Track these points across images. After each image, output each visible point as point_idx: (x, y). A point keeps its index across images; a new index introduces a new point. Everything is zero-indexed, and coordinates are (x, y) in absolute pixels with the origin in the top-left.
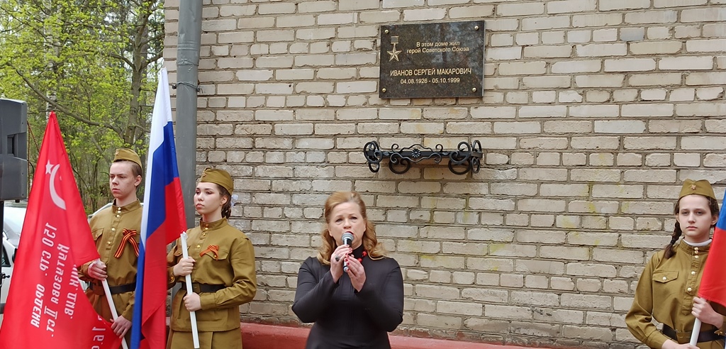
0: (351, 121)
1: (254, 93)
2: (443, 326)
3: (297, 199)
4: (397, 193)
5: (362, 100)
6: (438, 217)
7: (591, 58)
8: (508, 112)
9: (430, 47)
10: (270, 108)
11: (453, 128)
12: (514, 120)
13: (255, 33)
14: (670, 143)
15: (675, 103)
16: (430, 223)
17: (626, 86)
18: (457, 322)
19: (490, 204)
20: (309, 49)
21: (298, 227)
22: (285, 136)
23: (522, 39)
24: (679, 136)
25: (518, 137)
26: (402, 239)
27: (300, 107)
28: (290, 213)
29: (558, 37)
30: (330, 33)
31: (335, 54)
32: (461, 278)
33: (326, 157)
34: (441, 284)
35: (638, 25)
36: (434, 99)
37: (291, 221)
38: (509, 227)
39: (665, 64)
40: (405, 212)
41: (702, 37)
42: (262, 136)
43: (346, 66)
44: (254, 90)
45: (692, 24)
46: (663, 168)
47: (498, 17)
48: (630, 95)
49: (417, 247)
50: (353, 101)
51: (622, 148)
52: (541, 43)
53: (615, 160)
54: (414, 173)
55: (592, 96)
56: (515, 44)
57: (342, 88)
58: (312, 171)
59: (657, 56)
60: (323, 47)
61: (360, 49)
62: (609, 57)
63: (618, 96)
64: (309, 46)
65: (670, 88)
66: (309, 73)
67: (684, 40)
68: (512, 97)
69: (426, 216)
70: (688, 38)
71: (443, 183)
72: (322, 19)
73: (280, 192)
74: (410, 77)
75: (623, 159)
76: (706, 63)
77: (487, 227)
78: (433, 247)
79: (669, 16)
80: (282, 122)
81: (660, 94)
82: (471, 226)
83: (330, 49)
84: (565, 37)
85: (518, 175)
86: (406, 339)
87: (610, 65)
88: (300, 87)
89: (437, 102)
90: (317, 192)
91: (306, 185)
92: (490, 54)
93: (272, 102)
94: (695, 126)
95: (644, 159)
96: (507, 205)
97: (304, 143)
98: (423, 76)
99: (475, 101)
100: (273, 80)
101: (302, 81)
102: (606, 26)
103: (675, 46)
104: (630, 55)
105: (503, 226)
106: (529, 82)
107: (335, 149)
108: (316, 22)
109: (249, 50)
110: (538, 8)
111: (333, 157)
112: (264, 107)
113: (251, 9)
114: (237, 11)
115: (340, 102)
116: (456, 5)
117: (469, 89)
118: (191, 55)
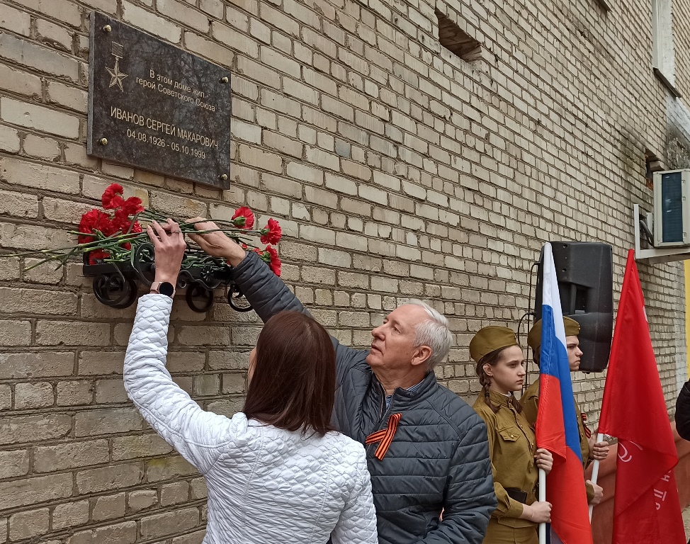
0: (29, 189)
4: (112, 345)
5: (48, 149)
7: (316, 166)
9: (168, 86)
14: (365, 283)
15: (368, 237)
17: (339, 209)
19: (230, 360)
23: (262, 117)
24: (370, 274)
26: (119, 434)
29: (291, 129)
35: (347, 140)
36: (165, 178)
39: (362, 191)
41: (381, 170)
43: (22, 66)
45: (376, 153)
47: (239, 73)
48: (342, 221)
49: (143, 446)
51: (337, 285)
52: (277, 129)
53: (333, 299)
55: (317, 216)
59: (357, 180)
61: (49, 42)
62: (328, 170)
63: (335, 220)
65: (365, 219)
67: (372, 169)
68: (252, 199)
74: (141, 130)
75: (339, 298)
76: (383, 198)
77: (228, 396)
79: (363, 138)
81: (360, 226)
82: (211, 398)
84: (297, 130)
87: (330, 181)
89: (169, 183)
95: (350, 299)
99: (215, 195)
102: (327, 131)
103: (368, 174)
104: (341, 173)
106: (268, 181)
110: (275, 80)
115: (9, 141)
116: (194, 30)
117: (217, 174)
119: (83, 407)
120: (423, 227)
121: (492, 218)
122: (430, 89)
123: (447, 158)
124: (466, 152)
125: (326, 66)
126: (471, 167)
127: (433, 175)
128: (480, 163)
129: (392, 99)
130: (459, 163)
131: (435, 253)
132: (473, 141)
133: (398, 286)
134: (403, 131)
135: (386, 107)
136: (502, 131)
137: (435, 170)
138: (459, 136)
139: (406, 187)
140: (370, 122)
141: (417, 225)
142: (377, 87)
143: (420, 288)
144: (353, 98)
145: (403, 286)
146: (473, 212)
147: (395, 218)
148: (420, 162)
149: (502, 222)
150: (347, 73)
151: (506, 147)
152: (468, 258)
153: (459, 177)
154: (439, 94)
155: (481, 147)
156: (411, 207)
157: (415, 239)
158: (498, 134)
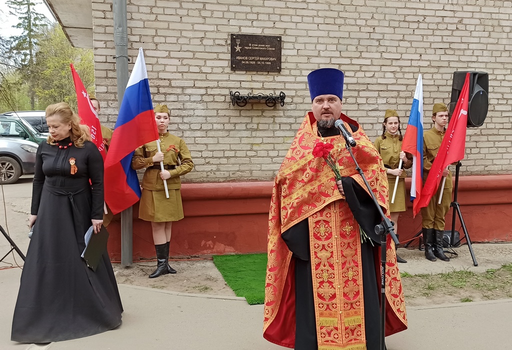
0: (215, 80)
1: (157, 63)
2: (265, 176)
3: (186, 120)
4: (240, 116)
5: (220, 70)
6: (261, 127)
7: (326, 57)
8: (292, 79)
9: (256, 47)
10: (168, 72)
11: (267, 85)
12: (294, 83)
13: (156, 31)
14: (356, 94)
15: (357, 78)
16: (257, 130)
18: (271, 173)
19: (284, 120)
20: (190, 42)
21: (187, 134)
22: (177, 87)
23: (297, 46)
24: (359, 91)
25: (296, 90)
26: (244, 137)
27: (186, 72)
28: (181, 127)
29: (313, 47)
30: (202, 35)
31: (205, 46)
32: (272, 154)
33: (202, 98)
34: (263, 157)
35: (344, 45)
36: (257, 71)
37: (183, 131)
38: (293, 130)
39: (354, 62)
40: (245, 125)
41: (367, 52)
42: (164, 87)
43: (211, 52)
44: (157, 61)
45: (364, 46)
46: (353, 104)
47: (287, 35)
49: (251, 141)
50: (215, 70)
52: (305, 49)
54: (248, 106)
56: (294, 48)
57: (209, 63)
58: (194, 105)
59: (351, 58)
60: (198, 42)
61: (219, 45)
62: (333, 57)
64: (190, 40)
65: (356, 71)
66: (190, 55)
67: (361, 52)
68: (293, 72)
69: (255, 126)
70: (362, 52)
71: (263, 111)
72: (196, 27)
73: (176, 116)
74: (247, 60)
76: (368, 62)
77: (283, 130)
78: (259, 141)
79: (355, 42)
80: (175, 79)
81: (352, 74)
82: (276, 130)
83: (202, 43)
84: (316, 47)
85: (296, 107)
86: (248, 183)
87: (334, 61)
88: (185, 62)
89: (258, 73)
90: (197, 116)
91: (191, 113)
92: (283, 52)
93: (168, 68)
94: (364, 87)
95: (346, 100)
96: (292, 120)
97: (189, 91)
98: (253, 60)
99: (276, 73)
100: (169, 57)
101: (187, 58)
102: (332, 44)
103: (358, 54)
104: (341, 57)
105: (290, 130)
106: (300, 66)
107: (206, 94)
108: (193, 28)
109: (153, 39)
110: (304, 33)
111: (206, 98)
112: (164, 71)
113: (153, 17)
114: (144, 17)
115: (209, 70)
116: (267, 28)
117: (275, 67)
118: (125, 40)
119: (232, 130)
120: (398, 69)
121: (463, 59)
122: (406, 12)
123: (420, 38)
124: (437, 32)
125: (331, 21)
126: (442, 38)
127: (407, 48)
128: (452, 35)
129: (375, 23)
130: (431, 39)
131: (408, 79)
132: (445, 26)
133: (379, 94)
134: (383, 34)
135: (371, 27)
136: (477, 15)
137: (408, 45)
138: (431, 26)
139: (385, 55)
140: (359, 35)
141: (393, 69)
142: (364, 21)
143: (395, 94)
144: (349, 28)
145: (382, 94)
146: (444, 58)
147: (377, 68)
148: (396, 44)
149: (474, 59)
150: (345, 20)
151: (481, 23)
152: (437, 79)
153: (431, 44)
154: (413, 12)
155: (454, 27)
156: (389, 62)
157: (392, 75)
158: (472, 18)
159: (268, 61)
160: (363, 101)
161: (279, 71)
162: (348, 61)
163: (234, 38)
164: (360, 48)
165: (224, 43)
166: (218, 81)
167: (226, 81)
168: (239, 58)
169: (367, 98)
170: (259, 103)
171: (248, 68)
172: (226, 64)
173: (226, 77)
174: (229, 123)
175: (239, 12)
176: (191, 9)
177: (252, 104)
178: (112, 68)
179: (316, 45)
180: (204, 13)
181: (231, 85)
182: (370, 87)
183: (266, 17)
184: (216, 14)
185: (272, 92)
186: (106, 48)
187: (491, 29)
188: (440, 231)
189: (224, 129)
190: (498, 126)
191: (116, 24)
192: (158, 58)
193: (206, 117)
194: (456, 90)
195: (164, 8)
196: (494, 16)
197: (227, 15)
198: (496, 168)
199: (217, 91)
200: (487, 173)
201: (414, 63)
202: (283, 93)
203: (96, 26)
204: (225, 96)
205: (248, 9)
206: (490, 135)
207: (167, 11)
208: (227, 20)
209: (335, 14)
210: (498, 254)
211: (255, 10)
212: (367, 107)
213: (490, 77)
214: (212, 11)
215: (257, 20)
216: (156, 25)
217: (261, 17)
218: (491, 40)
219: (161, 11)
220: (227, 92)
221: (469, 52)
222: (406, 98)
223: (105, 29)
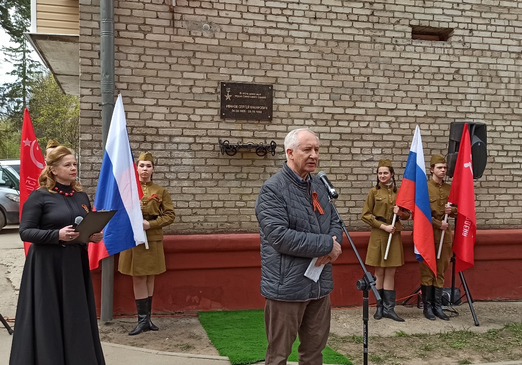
2: (255, 227)
3: (173, 169)
6: (251, 177)
8: (283, 128)
9: (246, 95)
10: (156, 120)
11: (257, 134)
13: (145, 78)
14: (350, 144)
16: (247, 179)
17: (333, 119)
19: (275, 170)
20: (179, 90)
21: (174, 183)
22: (164, 135)
23: (289, 95)
24: (353, 141)
27: (174, 120)
28: (168, 176)
29: (305, 96)
30: (191, 83)
31: (194, 94)
33: (190, 147)
36: (247, 120)
37: (170, 180)
39: (348, 111)
40: (234, 174)
42: (151, 135)
43: (201, 101)
44: (145, 109)
46: (347, 154)
48: (334, 123)
50: (204, 119)
51: (331, 146)
53: (328, 151)
54: (238, 155)
55: (319, 123)
56: (286, 97)
57: (198, 111)
58: (181, 154)
60: (187, 90)
62: (326, 107)
63: (330, 123)
64: (179, 88)
65: (349, 121)
66: (179, 103)
68: (285, 121)
69: (245, 176)
71: (253, 160)
72: (186, 75)
73: (163, 165)
74: (237, 109)
75: (332, 150)
76: (363, 112)
78: (249, 191)
79: (349, 91)
80: (163, 128)
81: (346, 124)
83: (191, 91)
84: (308, 96)
86: (237, 235)
87: (327, 110)
88: (173, 110)
89: (249, 121)
90: (185, 165)
91: (178, 161)
92: (275, 101)
93: (156, 116)
94: (359, 137)
95: (340, 150)
97: (177, 140)
98: (244, 109)
99: (268, 122)
100: (157, 105)
101: (175, 106)
103: (352, 104)
104: (334, 106)
106: (292, 115)
107: (195, 142)
108: (182, 76)
109: (141, 87)
110: (296, 82)
111: (194, 147)
112: (151, 119)
113: (141, 65)
114: (132, 65)
115: (198, 119)
116: (258, 76)
117: (267, 116)
118: (112, 88)
119: (221, 180)
120: (394, 120)
121: (461, 109)
122: (401, 62)
123: (416, 88)
124: (434, 83)
125: (325, 70)
126: (439, 89)
127: (403, 98)
128: (449, 86)
129: (370, 72)
130: (427, 89)
131: (404, 129)
132: (441, 76)
133: (374, 144)
134: (378, 84)
135: (365, 76)
136: (474, 66)
137: (404, 95)
138: (427, 76)
139: (380, 105)
140: (353, 85)
141: (388, 119)
142: (358, 70)
143: (390, 144)
144: (342, 78)
145: (377, 144)
146: (440, 108)
147: (372, 118)
148: (391, 94)
149: (472, 109)
150: (338, 69)
151: (478, 73)
152: (434, 130)
153: (427, 94)
154: (409, 62)
155: (450, 77)
156: (384, 112)
157: (387, 125)
158: (469, 68)
159: (259, 110)
160: (357, 151)
161: (271, 119)
162: (341, 111)
163: (225, 86)
164: (354, 98)
165: (213, 91)
166: (207, 130)
167: (216, 129)
168: (229, 106)
169: (361, 148)
170: (250, 152)
171: (238, 117)
172: (215, 112)
173: (215, 126)
174: (218, 172)
175: (230, 61)
176: (181, 57)
177: (242, 153)
178: (97, 115)
179: (308, 94)
180: (193, 62)
181: (221, 133)
182: (364, 137)
183: (257, 66)
184: (206, 63)
185: (263, 141)
186: (92, 95)
187: (488, 79)
188: (438, 288)
189: (212, 178)
190: (498, 179)
191: (103, 72)
192: (145, 105)
193: (194, 166)
194: (453, 141)
195: (153, 56)
196: (491, 67)
197: (217, 63)
198: (498, 222)
199: (207, 140)
200: (488, 227)
201: (410, 113)
202: (274, 142)
203: (83, 73)
204: (214, 144)
205: (239, 58)
206: (491, 187)
207: (156, 59)
208: (217, 68)
209: (328, 64)
210: (501, 313)
211: (246, 58)
212: (362, 158)
213: (489, 128)
214: (202, 60)
215: (248, 68)
216: (145, 72)
217: (252, 66)
218: (489, 91)
219: (149, 59)
220: (216, 140)
221: (467, 103)
222: (402, 149)
223: (92, 77)
